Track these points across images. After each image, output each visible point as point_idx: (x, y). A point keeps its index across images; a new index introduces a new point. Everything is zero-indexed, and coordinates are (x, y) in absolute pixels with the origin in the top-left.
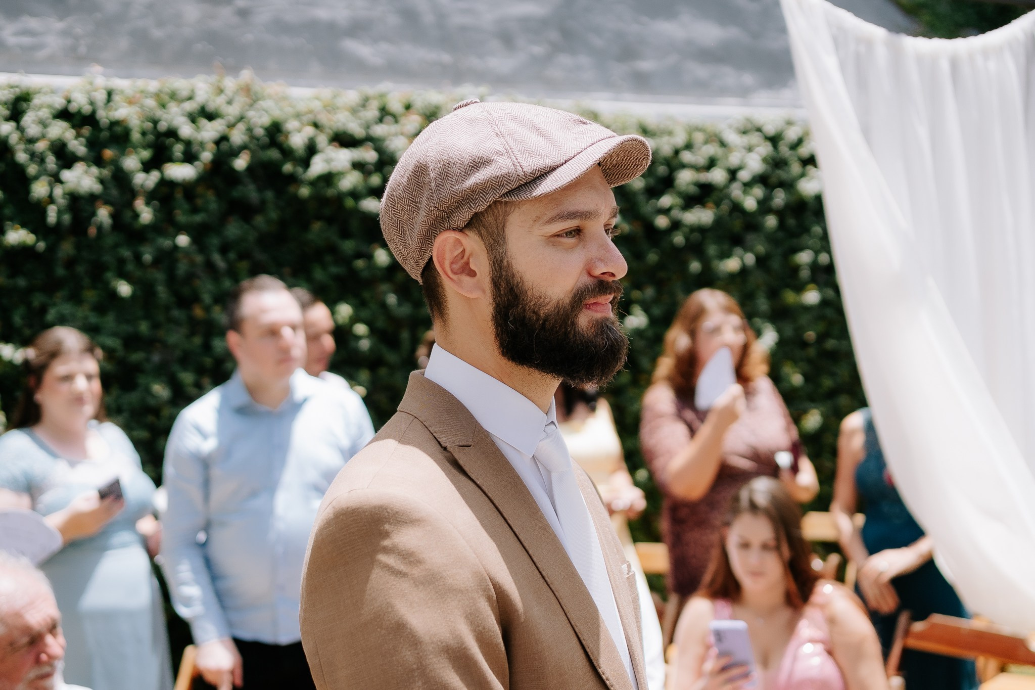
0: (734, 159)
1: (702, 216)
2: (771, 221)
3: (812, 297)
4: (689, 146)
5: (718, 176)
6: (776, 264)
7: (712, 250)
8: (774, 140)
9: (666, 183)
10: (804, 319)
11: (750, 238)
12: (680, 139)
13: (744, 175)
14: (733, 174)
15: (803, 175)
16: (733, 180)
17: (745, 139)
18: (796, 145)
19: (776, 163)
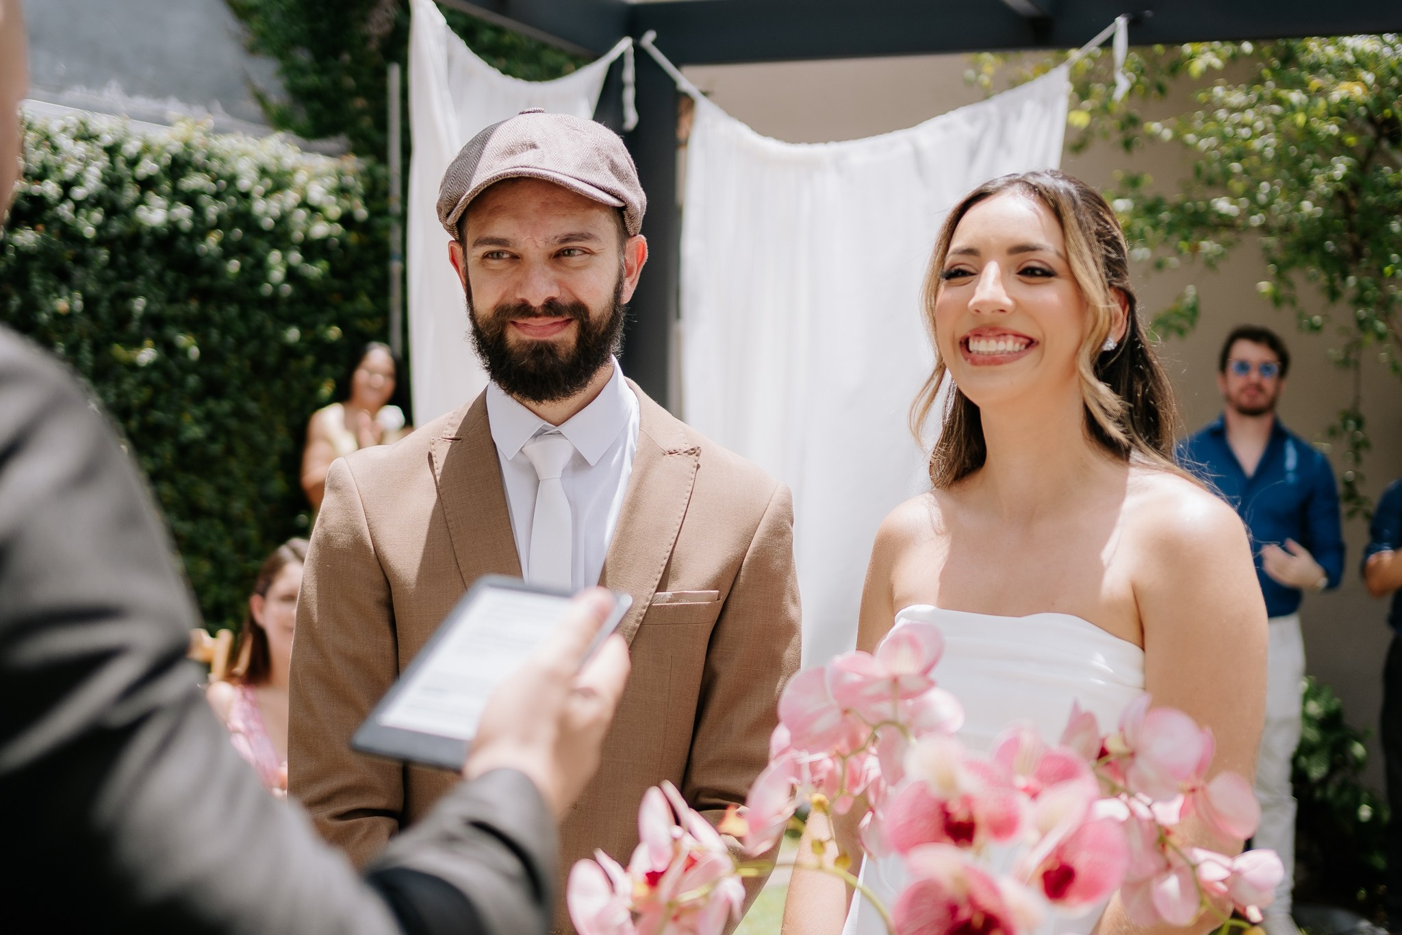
0: (70, 171)
1: (27, 238)
2: (103, 255)
3: (147, 355)
5: (50, 188)
6: (103, 309)
7: (37, 283)
8: (112, 151)
10: (129, 383)
11: (78, 273)
13: (79, 193)
14: (67, 186)
15: (141, 201)
16: (65, 196)
17: (81, 148)
18: (133, 162)
19: (113, 182)
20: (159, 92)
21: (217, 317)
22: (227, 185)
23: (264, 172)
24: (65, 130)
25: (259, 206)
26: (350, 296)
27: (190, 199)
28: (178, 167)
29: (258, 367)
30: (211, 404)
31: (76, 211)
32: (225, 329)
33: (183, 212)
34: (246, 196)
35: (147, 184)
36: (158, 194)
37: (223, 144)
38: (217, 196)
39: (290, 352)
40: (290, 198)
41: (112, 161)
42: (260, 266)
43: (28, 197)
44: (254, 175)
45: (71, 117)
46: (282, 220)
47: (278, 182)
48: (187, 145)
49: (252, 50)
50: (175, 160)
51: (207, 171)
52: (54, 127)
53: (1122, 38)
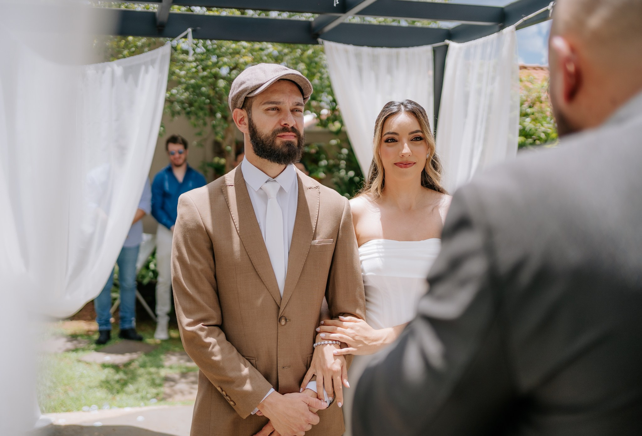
53: (190, 36)
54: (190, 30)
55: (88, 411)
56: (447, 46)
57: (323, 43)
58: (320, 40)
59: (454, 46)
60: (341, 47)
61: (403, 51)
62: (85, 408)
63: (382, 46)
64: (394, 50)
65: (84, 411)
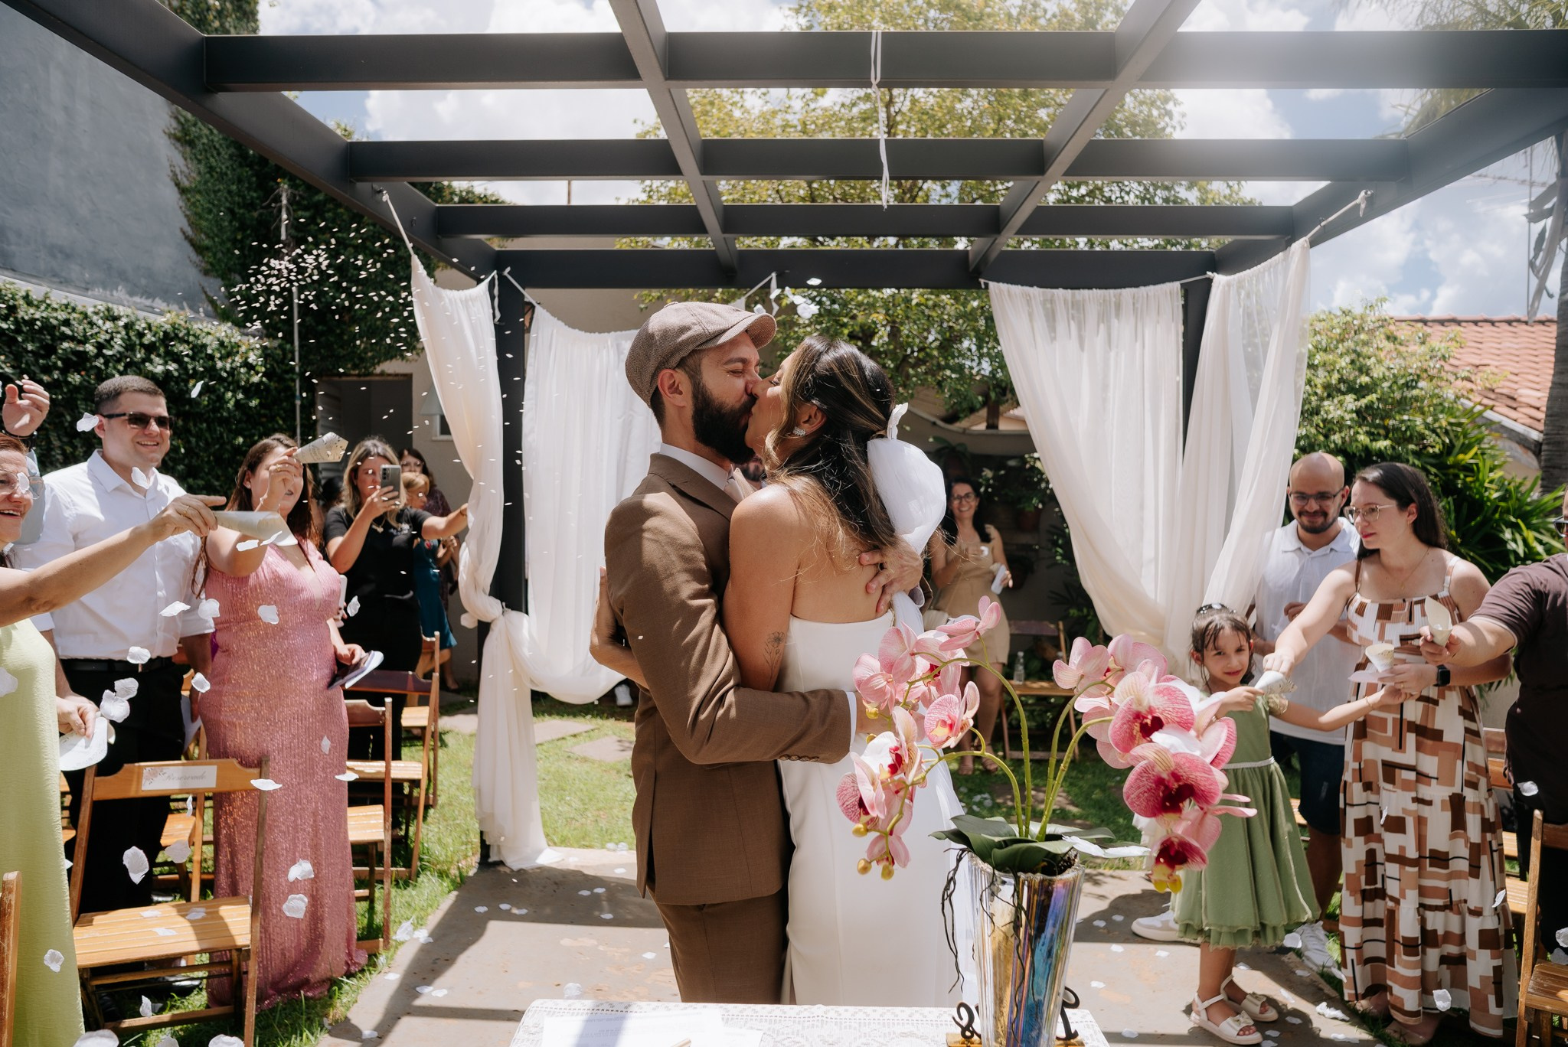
0: (103, 337)
1: (75, 378)
4: (67, 323)
5: (90, 348)
8: (128, 328)
9: (50, 350)
12: (62, 315)
14: (100, 347)
16: (99, 354)
17: (109, 325)
18: (141, 335)
19: (130, 347)
20: (149, 294)
21: (194, 430)
22: (199, 350)
23: (222, 344)
24: (96, 313)
25: (219, 364)
26: (272, 419)
27: (177, 358)
28: (167, 338)
29: (219, 460)
30: (191, 480)
31: (106, 364)
32: (199, 437)
33: (172, 367)
34: (211, 357)
35: (150, 348)
36: (159, 355)
37: (196, 327)
38: (193, 358)
39: (239, 451)
40: (238, 359)
41: (127, 334)
42: (221, 399)
43: (75, 353)
44: (215, 344)
45: (101, 307)
46: (232, 372)
47: (228, 350)
48: (173, 325)
49: (206, 273)
50: (165, 333)
51: (188, 342)
52: (90, 311)
53: (774, 283)
54: (774, 275)
55: (614, 850)
56: (1210, 281)
57: (987, 285)
58: (982, 281)
59: (1219, 280)
60: (1017, 289)
61: (1127, 293)
62: (611, 845)
63: (1090, 288)
64: (1112, 292)
65: (609, 850)
